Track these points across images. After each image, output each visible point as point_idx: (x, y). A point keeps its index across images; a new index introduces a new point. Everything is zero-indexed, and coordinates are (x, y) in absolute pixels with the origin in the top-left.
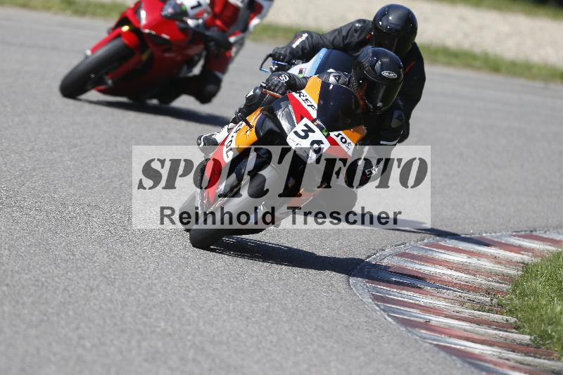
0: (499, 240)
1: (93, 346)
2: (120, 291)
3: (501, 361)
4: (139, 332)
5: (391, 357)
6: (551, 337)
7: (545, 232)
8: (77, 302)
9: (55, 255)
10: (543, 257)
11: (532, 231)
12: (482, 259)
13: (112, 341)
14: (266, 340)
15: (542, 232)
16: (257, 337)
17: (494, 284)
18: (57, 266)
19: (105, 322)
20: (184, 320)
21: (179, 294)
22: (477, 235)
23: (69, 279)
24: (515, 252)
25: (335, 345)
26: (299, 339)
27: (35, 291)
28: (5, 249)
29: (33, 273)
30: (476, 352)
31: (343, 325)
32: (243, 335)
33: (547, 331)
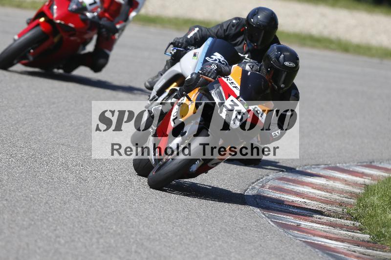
0: (349, 169)
1: (66, 242)
2: (84, 204)
3: (350, 252)
4: (98, 232)
5: (273, 250)
6: (384, 236)
7: (381, 163)
8: (55, 212)
9: (40, 179)
10: (378, 181)
11: (371, 163)
12: (336, 182)
13: (79, 239)
14: (186, 238)
15: (378, 163)
16: (180, 236)
17: (344, 199)
18: (41, 187)
19: (74, 226)
20: (129, 224)
21: (126, 206)
22: (333, 165)
23: (50, 196)
24: (360, 177)
25: (234, 242)
26: (209, 237)
27: (26, 204)
28: (5, 175)
29: (24, 192)
30: (332, 246)
31: (240, 227)
32: (170, 235)
33: (381, 232)
